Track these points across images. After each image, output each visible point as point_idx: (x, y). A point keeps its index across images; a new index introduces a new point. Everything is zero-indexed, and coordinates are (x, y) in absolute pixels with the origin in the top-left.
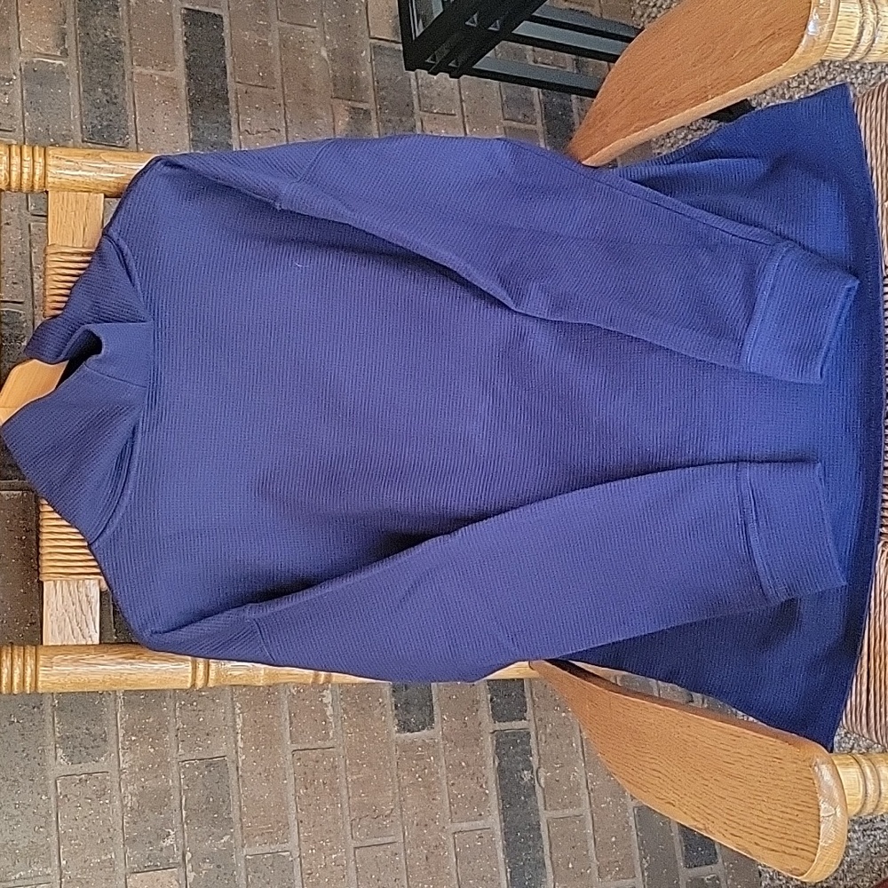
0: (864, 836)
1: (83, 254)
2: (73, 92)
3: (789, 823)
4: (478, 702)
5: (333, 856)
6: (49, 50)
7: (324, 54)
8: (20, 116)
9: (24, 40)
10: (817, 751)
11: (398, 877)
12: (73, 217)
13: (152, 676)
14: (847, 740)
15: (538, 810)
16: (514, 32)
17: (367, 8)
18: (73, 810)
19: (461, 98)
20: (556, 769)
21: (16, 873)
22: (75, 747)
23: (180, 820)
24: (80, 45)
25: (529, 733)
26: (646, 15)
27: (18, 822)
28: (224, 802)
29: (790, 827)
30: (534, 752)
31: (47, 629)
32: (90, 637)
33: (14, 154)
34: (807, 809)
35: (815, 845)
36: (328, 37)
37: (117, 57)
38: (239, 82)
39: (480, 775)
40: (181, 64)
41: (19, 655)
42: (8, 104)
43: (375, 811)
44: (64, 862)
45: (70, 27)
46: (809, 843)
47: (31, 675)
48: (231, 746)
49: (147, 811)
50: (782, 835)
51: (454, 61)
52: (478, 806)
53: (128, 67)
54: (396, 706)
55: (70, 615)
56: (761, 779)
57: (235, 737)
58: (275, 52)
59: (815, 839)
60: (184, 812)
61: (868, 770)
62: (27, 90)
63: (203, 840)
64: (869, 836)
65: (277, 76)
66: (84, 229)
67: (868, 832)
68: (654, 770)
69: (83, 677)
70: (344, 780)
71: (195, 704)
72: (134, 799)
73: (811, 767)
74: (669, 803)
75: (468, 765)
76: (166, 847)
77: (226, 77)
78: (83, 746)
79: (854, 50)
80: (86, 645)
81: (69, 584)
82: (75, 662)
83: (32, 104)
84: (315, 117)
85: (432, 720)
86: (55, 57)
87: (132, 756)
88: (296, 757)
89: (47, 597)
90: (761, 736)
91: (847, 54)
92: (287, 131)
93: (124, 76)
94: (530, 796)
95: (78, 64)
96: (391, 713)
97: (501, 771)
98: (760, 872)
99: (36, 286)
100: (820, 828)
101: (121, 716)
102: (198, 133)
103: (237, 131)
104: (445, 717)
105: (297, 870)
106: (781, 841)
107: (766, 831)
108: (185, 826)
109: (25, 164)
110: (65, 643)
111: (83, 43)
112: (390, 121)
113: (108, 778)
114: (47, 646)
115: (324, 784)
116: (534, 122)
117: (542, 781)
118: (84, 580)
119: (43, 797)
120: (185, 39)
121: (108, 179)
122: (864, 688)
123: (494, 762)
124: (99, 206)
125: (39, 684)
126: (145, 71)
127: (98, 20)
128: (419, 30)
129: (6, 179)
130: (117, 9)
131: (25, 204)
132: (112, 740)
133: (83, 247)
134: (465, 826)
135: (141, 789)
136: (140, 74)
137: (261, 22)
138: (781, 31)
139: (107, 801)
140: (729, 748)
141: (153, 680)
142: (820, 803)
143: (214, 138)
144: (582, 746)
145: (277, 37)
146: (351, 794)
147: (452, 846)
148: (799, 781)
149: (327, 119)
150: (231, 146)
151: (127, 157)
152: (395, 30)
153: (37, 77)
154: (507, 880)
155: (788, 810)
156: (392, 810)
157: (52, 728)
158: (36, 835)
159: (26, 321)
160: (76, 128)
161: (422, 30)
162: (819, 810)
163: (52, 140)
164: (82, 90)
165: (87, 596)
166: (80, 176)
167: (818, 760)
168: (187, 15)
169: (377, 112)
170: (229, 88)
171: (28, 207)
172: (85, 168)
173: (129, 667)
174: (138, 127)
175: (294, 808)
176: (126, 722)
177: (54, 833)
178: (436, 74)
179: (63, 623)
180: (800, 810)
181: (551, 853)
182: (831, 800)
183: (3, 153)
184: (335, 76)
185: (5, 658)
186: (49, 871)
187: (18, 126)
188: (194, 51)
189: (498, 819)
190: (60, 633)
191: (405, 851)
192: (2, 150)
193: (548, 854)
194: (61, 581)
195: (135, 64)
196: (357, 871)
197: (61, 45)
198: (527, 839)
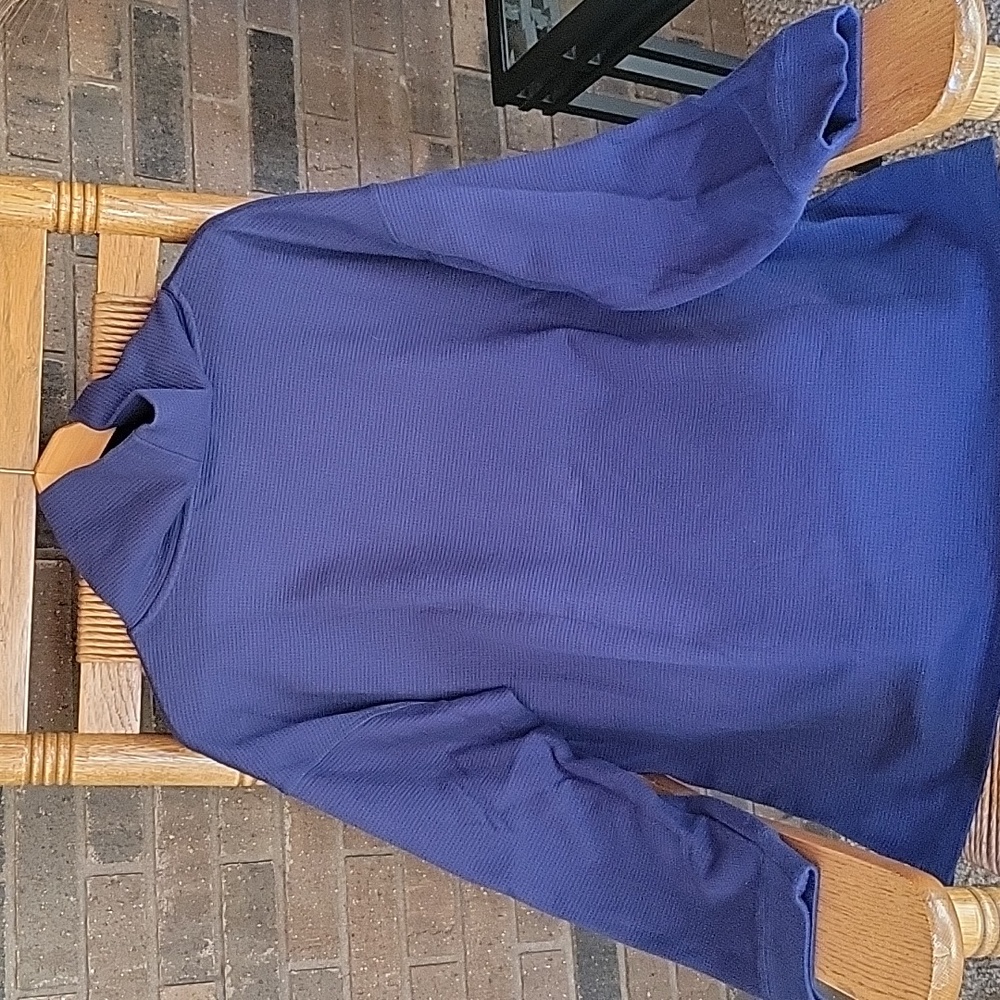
0: (979, 974)
1: (135, 304)
2: (126, 121)
3: (898, 962)
5: (387, 975)
6: (100, 72)
7: (403, 83)
8: (67, 147)
9: (74, 62)
10: (932, 884)
12: (126, 262)
13: (196, 771)
14: (963, 867)
16: (617, 67)
17: (452, 32)
18: (104, 914)
19: (553, 136)
21: (39, 982)
22: (107, 845)
23: (218, 929)
24: (135, 69)
27: (43, 925)
28: (268, 909)
29: (898, 967)
31: (83, 716)
32: (130, 725)
33: (63, 192)
34: (919, 949)
35: (926, 988)
36: (408, 65)
37: (175, 83)
38: (308, 113)
40: (245, 92)
41: (51, 743)
42: (55, 132)
43: (434, 927)
44: (92, 971)
45: (124, 48)
46: (919, 986)
47: (65, 766)
48: (278, 849)
49: (184, 918)
50: (890, 976)
51: (548, 96)
52: (548, 925)
53: (187, 94)
55: (109, 700)
56: (868, 912)
57: (283, 840)
58: (349, 80)
59: (926, 982)
60: (224, 920)
61: (987, 907)
62: (75, 118)
63: (244, 953)
64: (984, 974)
65: (351, 107)
66: (137, 277)
67: (984, 970)
69: (121, 769)
70: (402, 891)
71: (239, 801)
72: (170, 904)
73: (924, 901)
76: (204, 958)
77: (294, 108)
78: (118, 842)
80: (126, 735)
81: (109, 668)
82: (113, 752)
83: (80, 132)
84: (391, 153)
86: (108, 81)
87: (169, 856)
88: (349, 864)
89: (85, 679)
90: (869, 865)
91: (991, 113)
92: (359, 168)
93: (182, 105)
95: (132, 89)
99: (79, 334)
100: (932, 970)
101: (158, 813)
102: (262, 168)
103: (304, 167)
105: (346, 988)
106: (888, 982)
107: (872, 971)
108: (225, 936)
109: (75, 203)
110: (102, 731)
111: (138, 66)
112: (474, 158)
113: (142, 880)
114: (82, 734)
115: (379, 895)
118: (125, 662)
119: (72, 899)
120: (250, 63)
121: (166, 222)
124: (155, 252)
125: (73, 775)
126: (205, 99)
127: (156, 41)
128: (510, 61)
129: (54, 219)
130: (177, 29)
131: (70, 243)
132: (147, 837)
133: (136, 297)
134: (533, 946)
135: (178, 893)
136: (200, 101)
137: (335, 47)
138: (917, 87)
139: (141, 906)
140: (833, 876)
141: (197, 775)
142: (934, 943)
143: (279, 175)
145: (352, 62)
146: (408, 907)
147: (518, 969)
148: (910, 917)
149: (404, 156)
150: (298, 185)
151: (187, 199)
152: (483, 57)
153: (87, 102)
155: (898, 949)
156: (453, 926)
157: (85, 822)
158: (64, 940)
159: (67, 373)
160: (128, 160)
161: (514, 62)
162: (932, 949)
163: (101, 173)
164: (135, 117)
165: (128, 681)
166: (135, 217)
167: (933, 894)
168: (254, 36)
169: (459, 149)
170: (297, 120)
171: (73, 247)
172: (140, 209)
173: (171, 760)
174: (196, 160)
175: (345, 920)
176: (164, 819)
177: (82, 938)
178: (528, 110)
179: (101, 709)
180: (911, 949)
181: (628, 980)
182: (946, 939)
183: (51, 190)
184: (414, 108)
185: (36, 745)
186: (76, 980)
187: (64, 156)
188: (260, 77)
189: (570, 940)
190: (97, 720)
191: (466, 972)
192: (51, 187)
193: (625, 980)
194: (100, 664)
195: (194, 90)
196: (413, 993)
197: (114, 68)
198: (601, 963)
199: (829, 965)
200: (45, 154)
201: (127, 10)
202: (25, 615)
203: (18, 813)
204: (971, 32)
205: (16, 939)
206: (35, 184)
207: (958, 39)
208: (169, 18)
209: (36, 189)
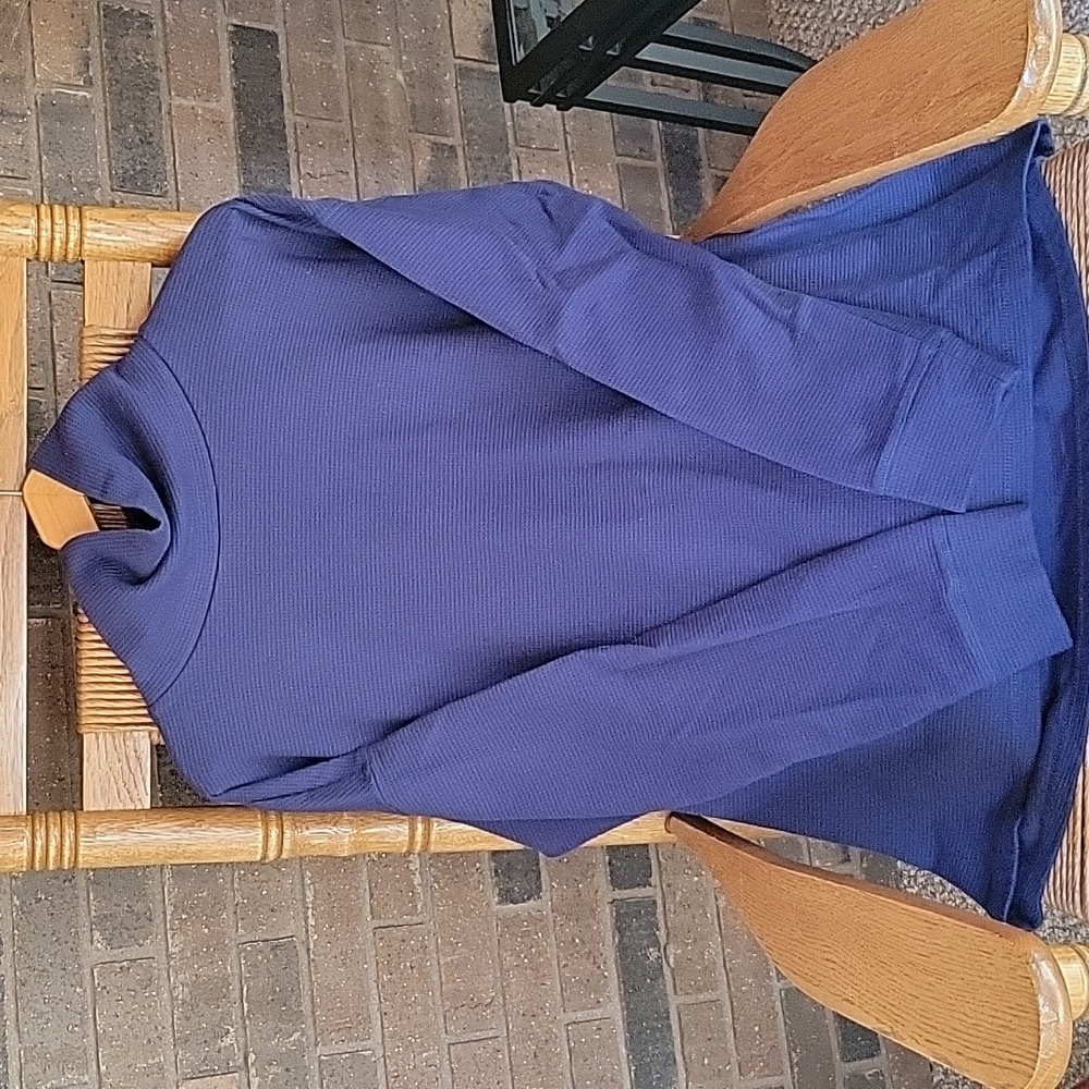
1: (125, 337)
2: (100, 132)
3: (1001, 1029)
4: (594, 866)
5: (424, 1055)
6: (69, 78)
7: (400, 77)
8: (37, 162)
9: (39, 66)
10: (1034, 944)
11: (501, 1078)
12: (115, 291)
13: (214, 848)
15: (666, 995)
16: (638, 56)
17: (450, 20)
18: (114, 1004)
19: (565, 130)
20: (687, 945)
21: (45, 1083)
22: (114, 929)
23: (240, 1014)
24: (107, 73)
25: (655, 902)
26: (786, 25)
27: (48, 1021)
28: (293, 991)
29: (1002, 1035)
30: (661, 924)
31: (88, 792)
32: (140, 800)
33: (43, 216)
34: (1024, 1015)
35: (1033, 1057)
36: (404, 58)
37: (151, 87)
38: (298, 115)
39: (598, 955)
40: (229, 94)
41: (55, 824)
42: (22, 146)
43: (472, 1000)
44: (104, 1068)
45: (94, 50)
46: (1025, 1055)
47: (70, 848)
48: (301, 924)
49: (201, 1004)
50: (993, 1044)
51: (562, 91)
52: (595, 992)
53: (164, 98)
54: (496, 872)
55: (116, 774)
56: (964, 976)
57: (305, 913)
58: (341, 76)
59: (1033, 1051)
60: (245, 1005)
62: (44, 129)
63: (269, 1039)
65: (345, 106)
66: (128, 306)
68: (827, 960)
69: (133, 848)
70: (436, 963)
71: (257, 873)
72: (186, 990)
73: (1028, 963)
74: (847, 1000)
75: (583, 942)
76: (225, 1047)
77: (283, 109)
78: (124, 926)
79: (1075, 103)
80: (135, 810)
81: (114, 737)
82: (123, 831)
83: (50, 146)
84: (390, 155)
85: (539, 888)
86: (78, 87)
87: (182, 938)
88: (378, 936)
89: (88, 752)
90: (963, 924)
91: (1066, 107)
92: (356, 174)
93: (160, 110)
94: (657, 978)
95: (104, 94)
96: (490, 880)
97: (622, 949)
98: (931, 1066)
99: (58, 368)
100: (1039, 1037)
101: (168, 890)
102: (251, 177)
103: (296, 174)
104: (554, 884)
105: (381, 1071)
106: (991, 1052)
107: (972, 1039)
108: (247, 1022)
109: (57, 228)
110: (109, 808)
111: (110, 69)
112: (480, 159)
113: (154, 965)
114: (88, 812)
115: (412, 968)
116: (652, 158)
117: (671, 960)
118: (132, 731)
119: (78, 990)
120: (233, 62)
121: (158, 245)
122: (1078, 860)
123: (614, 938)
124: (146, 277)
125: (80, 858)
126: (185, 103)
127: (128, 41)
128: (520, 55)
129: (34, 247)
130: (151, 27)
131: (44, 268)
132: (158, 920)
133: (127, 329)
134: (580, 1015)
135: (194, 978)
136: (180, 106)
137: (325, 41)
138: (988, 81)
139: (154, 993)
140: (924, 938)
141: (216, 852)
142: (1040, 1008)
143: (270, 184)
144: (719, 916)
145: (343, 58)
146: (443, 979)
147: (565, 1041)
148: (1013, 981)
149: (405, 158)
150: (290, 192)
151: (179, 219)
152: (486, 47)
153: (55, 111)
154: (631, 1080)
155: (999, 1015)
156: (493, 997)
157: (87, 905)
158: (70, 1035)
159: (47, 411)
160: (104, 175)
161: (523, 55)
162: (1039, 1015)
163: (75, 189)
164: (110, 127)
165: (136, 751)
166: (124, 242)
167: (1036, 955)
168: (235, 33)
169: (464, 149)
170: (286, 122)
171: (47, 271)
172: (129, 232)
173: (188, 836)
174: (178, 171)
175: (377, 997)
176: (174, 897)
177: (91, 1032)
178: (541, 105)
179: (107, 784)
180: (1016, 1016)
181: (683, 1047)
182: (1053, 1004)
183: (29, 215)
184: (413, 105)
185: (38, 827)
186: (86, 1078)
187: (34, 172)
188: (244, 77)
189: (619, 1007)
190: (103, 796)
191: (509, 1045)
192: (29, 211)
193: (680, 1047)
194: (105, 734)
195: (173, 94)
196: (453, 1073)
197: (84, 72)
198: (654, 1029)
199: (922, 1033)
200: (13, 171)
201: (95, 8)
202: (20, 684)
203: (15, 898)
204: (1044, 21)
205: (19, 1037)
206: (12, 209)
207: (1033, 29)
208: (142, 15)
209: (12, 214)
